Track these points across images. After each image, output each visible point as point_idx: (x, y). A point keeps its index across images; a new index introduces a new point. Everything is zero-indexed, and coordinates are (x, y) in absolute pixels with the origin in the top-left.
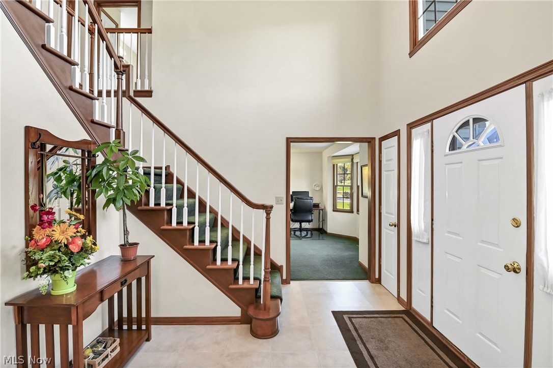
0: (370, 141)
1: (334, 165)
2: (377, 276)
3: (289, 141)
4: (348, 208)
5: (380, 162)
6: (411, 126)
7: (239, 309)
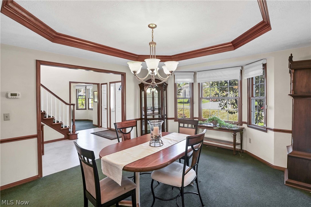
0: (98, 84)
1: (76, 89)
2: (101, 125)
3: (70, 83)
4: (84, 108)
5: (101, 91)
6: (110, 83)
7: (64, 136)
